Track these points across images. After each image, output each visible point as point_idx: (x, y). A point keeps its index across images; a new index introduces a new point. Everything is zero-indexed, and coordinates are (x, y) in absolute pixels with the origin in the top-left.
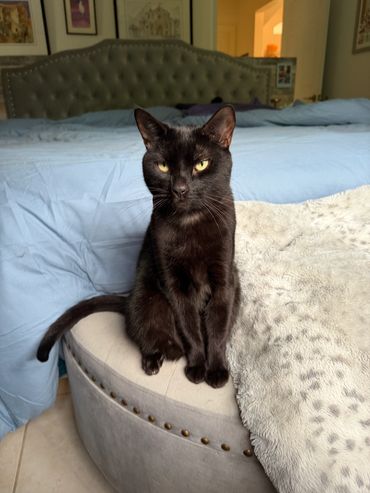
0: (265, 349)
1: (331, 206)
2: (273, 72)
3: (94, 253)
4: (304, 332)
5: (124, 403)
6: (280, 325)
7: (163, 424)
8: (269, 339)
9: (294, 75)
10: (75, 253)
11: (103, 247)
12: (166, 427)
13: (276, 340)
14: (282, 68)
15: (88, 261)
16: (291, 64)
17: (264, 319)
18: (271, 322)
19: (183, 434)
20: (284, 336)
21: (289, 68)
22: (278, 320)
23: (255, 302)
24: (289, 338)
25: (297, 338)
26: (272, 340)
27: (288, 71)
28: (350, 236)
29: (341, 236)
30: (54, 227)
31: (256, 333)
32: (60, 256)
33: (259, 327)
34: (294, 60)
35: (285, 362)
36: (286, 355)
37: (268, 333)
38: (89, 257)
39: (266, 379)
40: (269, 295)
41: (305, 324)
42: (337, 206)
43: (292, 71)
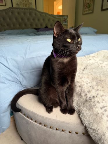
0: (86, 101)
1: (93, 57)
2: (62, 19)
3: (22, 75)
4: (98, 94)
5: (40, 124)
6: (90, 93)
7: (55, 129)
8: (87, 98)
9: (68, 20)
10: (16, 76)
11: (26, 73)
12: (56, 129)
13: (89, 98)
14: (64, 18)
15: (20, 78)
17: (84, 92)
18: (86, 92)
19: (63, 131)
20: (92, 96)
21: (66, 18)
22: (89, 92)
23: (80, 87)
24: (94, 97)
25: (96, 97)
26: (88, 98)
28: (101, 65)
30: (9, 67)
31: (82, 96)
32: (11, 77)
33: (83, 94)
34: (67, 16)
35: (94, 104)
36: (94, 102)
37: (86, 96)
38: (21, 76)
39: (89, 110)
40: (84, 84)
41: (98, 92)
42: (95, 57)
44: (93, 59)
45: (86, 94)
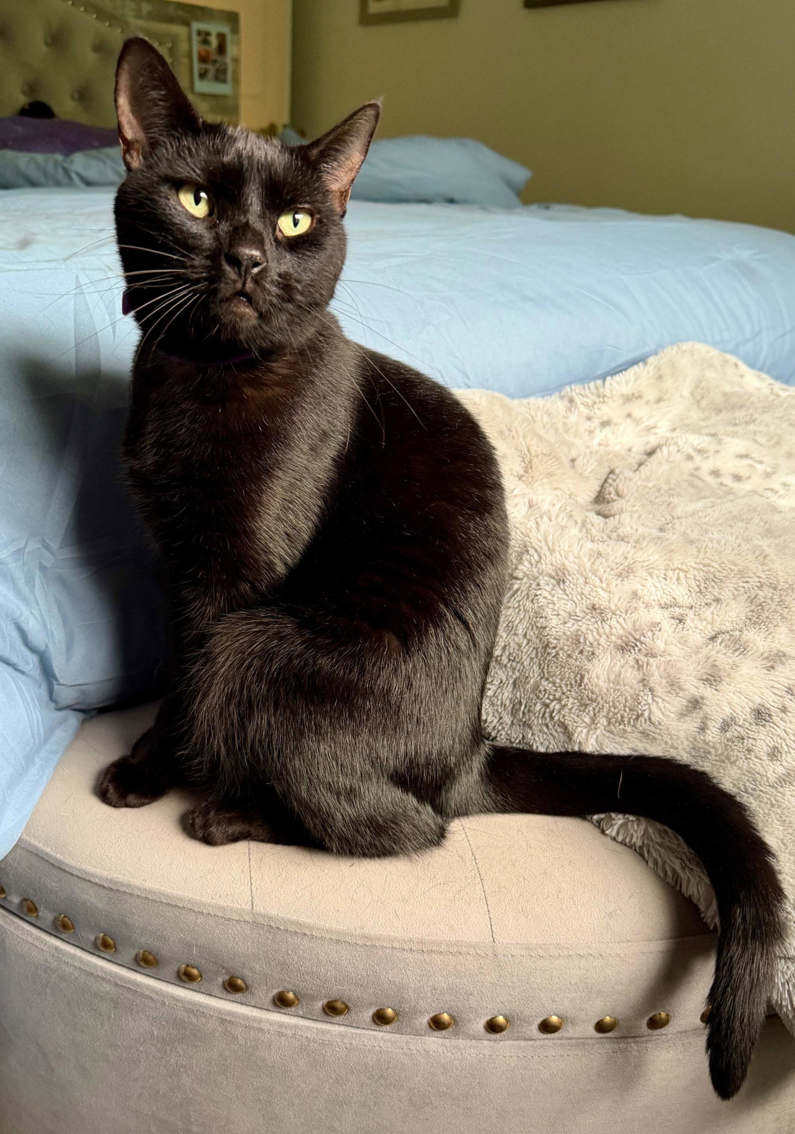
1: (628, 399)
2: (183, 46)
6: (724, 687)
7: (479, 1026)
9: (236, 61)
12: (493, 1027)
13: (725, 727)
14: (204, 37)
16: (226, 29)
19: (546, 1028)
20: (744, 714)
21: (222, 37)
22: (712, 678)
24: (761, 715)
25: (784, 710)
26: (713, 735)
27: (222, 49)
28: (706, 466)
29: (690, 466)
34: (232, 18)
37: (697, 716)
42: (640, 397)
43: (231, 50)
44: (629, 415)
45: (695, 704)
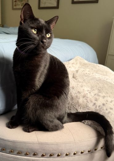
4: (107, 101)
5: (51, 156)
6: (98, 101)
7: (72, 154)
8: (96, 107)
13: (99, 107)
18: (94, 102)
19: (82, 153)
24: (104, 105)
25: (107, 103)
29: (83, 73)
44: (73, 66)
45: (95, 104)
